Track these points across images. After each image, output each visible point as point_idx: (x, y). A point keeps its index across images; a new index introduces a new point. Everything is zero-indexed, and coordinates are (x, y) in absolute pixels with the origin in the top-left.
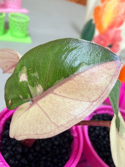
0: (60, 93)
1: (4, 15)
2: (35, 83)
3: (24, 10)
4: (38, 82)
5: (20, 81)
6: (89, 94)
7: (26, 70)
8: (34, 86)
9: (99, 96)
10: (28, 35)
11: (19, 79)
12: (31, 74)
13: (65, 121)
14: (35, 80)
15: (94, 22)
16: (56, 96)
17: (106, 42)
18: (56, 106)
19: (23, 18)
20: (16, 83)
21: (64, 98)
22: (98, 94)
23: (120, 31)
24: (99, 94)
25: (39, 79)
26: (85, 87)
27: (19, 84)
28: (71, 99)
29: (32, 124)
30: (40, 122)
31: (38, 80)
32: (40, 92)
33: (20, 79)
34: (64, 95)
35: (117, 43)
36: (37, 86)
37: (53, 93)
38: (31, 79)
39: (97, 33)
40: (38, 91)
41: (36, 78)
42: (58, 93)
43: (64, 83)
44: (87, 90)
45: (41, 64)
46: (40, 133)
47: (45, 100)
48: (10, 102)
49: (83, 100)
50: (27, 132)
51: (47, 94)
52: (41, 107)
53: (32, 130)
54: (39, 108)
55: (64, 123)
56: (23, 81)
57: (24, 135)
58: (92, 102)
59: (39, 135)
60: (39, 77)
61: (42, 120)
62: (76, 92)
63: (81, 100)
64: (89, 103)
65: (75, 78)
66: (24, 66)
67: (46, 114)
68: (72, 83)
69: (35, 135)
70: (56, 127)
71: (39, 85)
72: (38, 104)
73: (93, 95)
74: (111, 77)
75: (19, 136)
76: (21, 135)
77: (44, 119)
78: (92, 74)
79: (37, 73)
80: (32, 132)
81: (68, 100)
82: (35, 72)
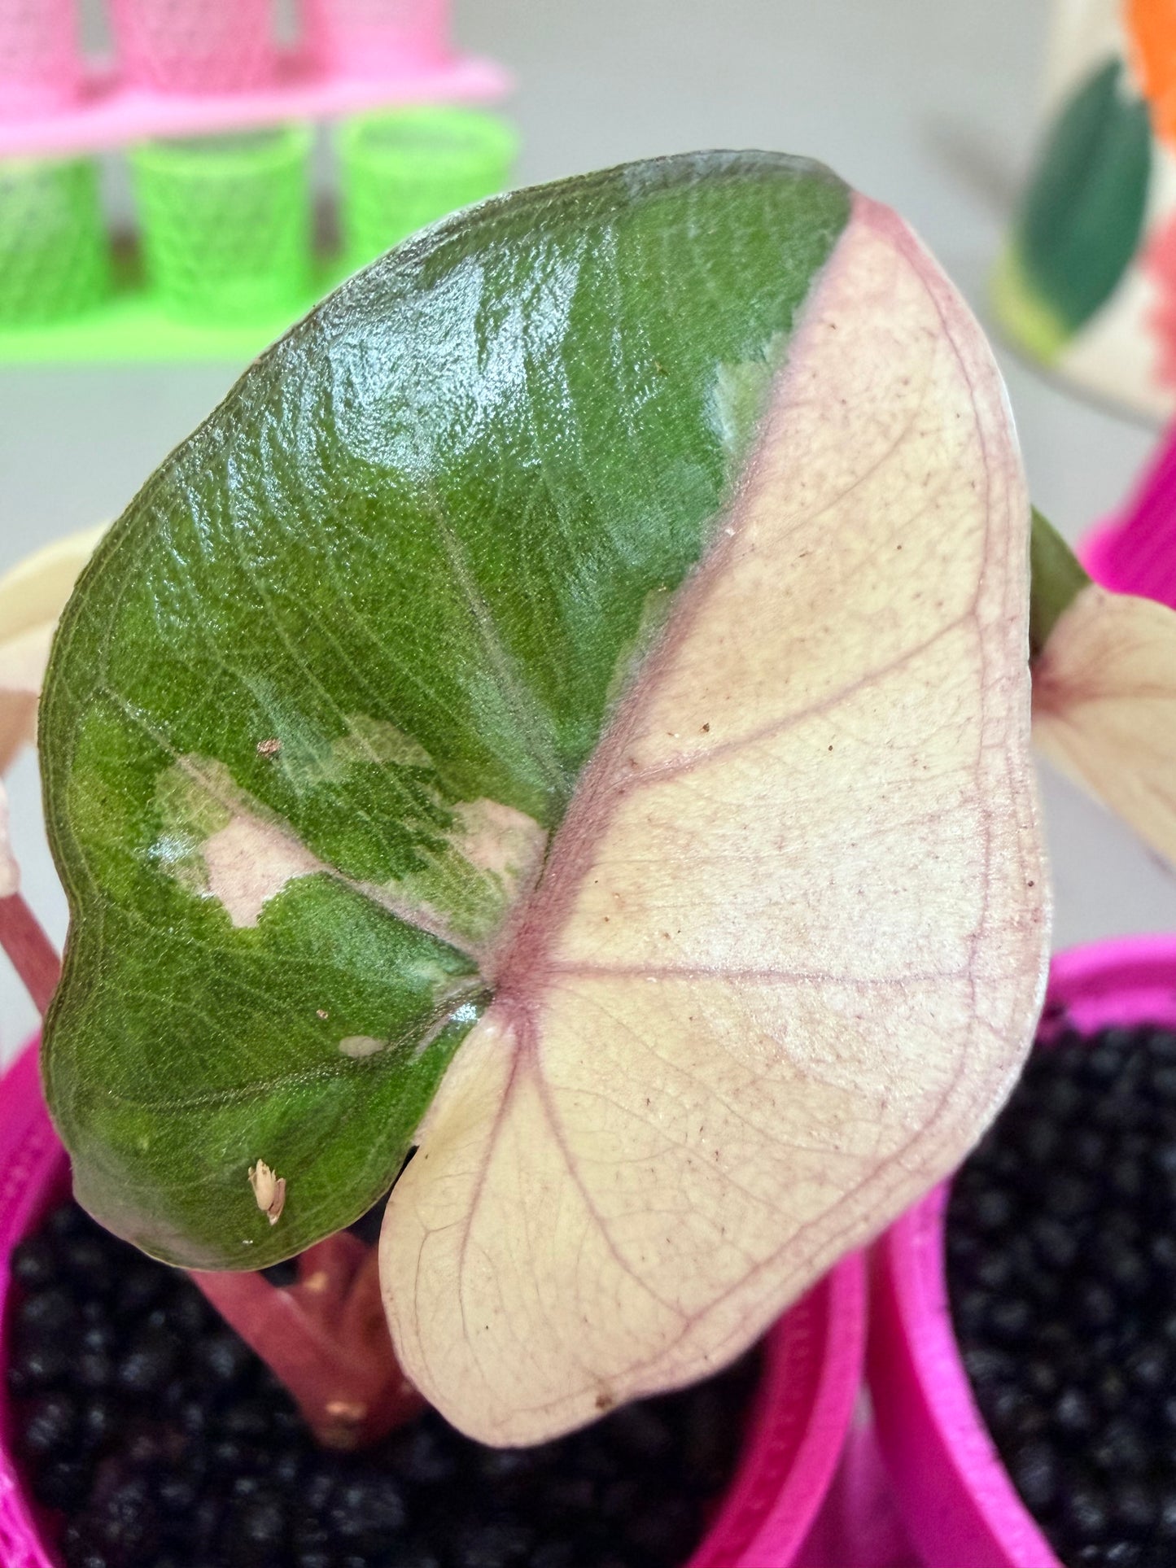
0: (706, 737)
1: (298, 143)
2: (410, 826)
4: (436, 798)
5: (244, 915)
6: (916, 574)
7: (227, 780)
8: (420, 851)
11: (205, 915)
12: (314, 779)
14: (399, 799)
16: (691, 781)
18: (767, 851)
20: (216, 973)
21: (766, 743)
22: (964, 527)
24: (970, 521)
25: (427, 760)
27: (256, 952)
28: (819, 709)
29: (732, 1150)
30: (789, 1074)
31: (426, 775)
32: (518, 864)
33: (227, 907)
34: (747, 720)
36: (448, 837)
37: (646, 782)
38: (342, 817)
40: (499, 866)
41: (393, 779)
42: (692, 744)
44: (884, 557)
45: (361, 619)
46: (899, 1136)
47: (622, 885)
48: (265, 1185)
49: (908, 644)
50: (746, 1243)
51: (602, 826)
52: (658, 963)
53: (787, 1187)
54: (638, 984)
55: (972, 910)
56: (273, 902)
57: (731, 1290)
58: (972, 613)
59: (896, 1158)
60: (418, 747)
61: (795, 1043)
62: (826, 630)
63: (892, 656)
64: (957, 632)
65: (753, 533)
66: (164, 761)
67: (768, 975)
68: (757, 584)
69: (865, 1183)
70: (960, 986)
71: (465, 812)
72: (584, 971)
73: (945, 560)
74: (942, 343)
75: (677, 1342)
76: (701, 1315)
77: (793, 1024)
78: (837, 411)
79: (376, 727)
80: (806, 1202)
81: (815, 733)
82: (345, 733)
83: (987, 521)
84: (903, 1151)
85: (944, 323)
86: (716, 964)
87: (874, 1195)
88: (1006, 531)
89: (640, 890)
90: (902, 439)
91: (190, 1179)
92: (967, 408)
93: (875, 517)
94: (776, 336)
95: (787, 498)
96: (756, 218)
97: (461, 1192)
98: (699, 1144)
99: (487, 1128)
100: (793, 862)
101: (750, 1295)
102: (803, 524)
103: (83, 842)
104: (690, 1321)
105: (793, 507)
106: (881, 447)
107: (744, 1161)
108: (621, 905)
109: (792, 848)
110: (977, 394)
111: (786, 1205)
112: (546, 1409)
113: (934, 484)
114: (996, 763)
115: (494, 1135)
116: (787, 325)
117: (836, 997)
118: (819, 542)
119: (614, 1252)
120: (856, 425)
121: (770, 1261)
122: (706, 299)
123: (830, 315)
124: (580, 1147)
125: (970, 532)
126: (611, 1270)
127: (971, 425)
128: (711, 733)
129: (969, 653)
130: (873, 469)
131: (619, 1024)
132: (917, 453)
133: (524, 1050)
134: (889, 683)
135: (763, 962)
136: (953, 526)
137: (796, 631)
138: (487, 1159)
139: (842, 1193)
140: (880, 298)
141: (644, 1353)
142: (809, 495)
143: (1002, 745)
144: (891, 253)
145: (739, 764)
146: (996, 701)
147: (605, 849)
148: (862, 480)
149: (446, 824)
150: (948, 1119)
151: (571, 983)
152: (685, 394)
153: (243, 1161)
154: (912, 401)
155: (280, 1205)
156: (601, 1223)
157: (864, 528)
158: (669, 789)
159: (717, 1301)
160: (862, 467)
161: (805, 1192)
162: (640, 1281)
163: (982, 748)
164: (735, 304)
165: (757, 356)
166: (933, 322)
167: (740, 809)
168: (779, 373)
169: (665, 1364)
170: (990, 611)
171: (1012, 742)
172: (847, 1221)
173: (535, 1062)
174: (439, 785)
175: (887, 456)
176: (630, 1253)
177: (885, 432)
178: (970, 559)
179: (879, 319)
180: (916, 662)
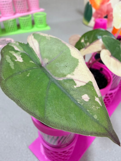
1: (30, 16)
3: (42, 9)
10: (47, 25)
15: (90, 3)
17: (102, 15)
19: (42, 14)
23: (110, 4)
35: (111, 13)
39: (94, 10)
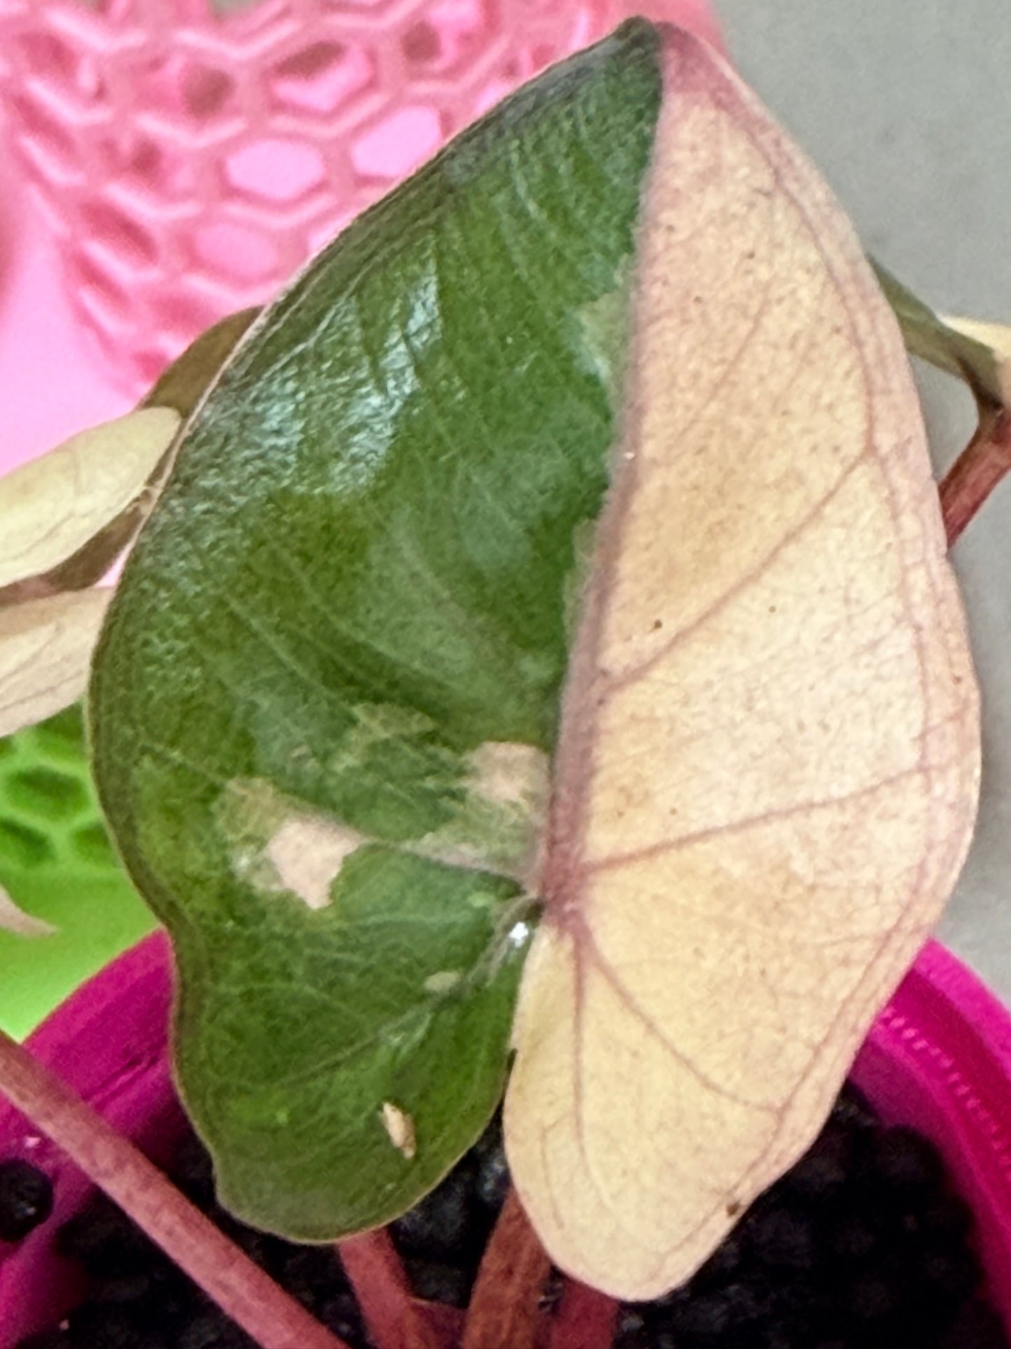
0: (660, 632)
2: (431, 784)
4: (446, 754)
5: (315, 897)
6: (808, 430)
7: (271, 790)
9: (857, 373)
11: (288, 903)
12: (339, 767)
13: (899, 704)
16: (658, 674)
18: (740, 715)
21: (713, 622)
22: (839, 371)
24: (846, 362)
25: (429, 725)
26: (744, 424)
27: (335, 924)
28: (751, 578)
30: (801, 891)
31: (431, 737)
32: (529, 788)
33: (301, 894)
34: (693, 608)
36: (465, 783)
37: (618, 686)
38: (373, 794)
40: (515, 796)
41: (406, 748)
42: (651, 642)
43: (612, 550)
44: (772, 426)
46: (896, 910)
47: (627, 781)
48: (395, 1123)
49: (818, 495)
50: (804, 1032)
51: (592, 733)
52: (672, 836)
53: (822, 979)
54: (661, 859)
55: (916, 715)
56: (337, 879)
57: (805, 1075)
58: (870, 448)
59: (897, 928)
60: (418, 716)
61: (799, 865)
62: (740, 507)
63: (806, 512)
64: (860, 470)
65: (650, 449)
66: (215, 790)
67: (766, 818)
68: (665, 489)
69: (879, 954)
70: (918, 779)
71: (473, 758)
72: (613, 863)
73: (830, 407)
74: (780, 201)
75: (777, 1134)
76: (787, 1105)
77: (794, 850)
78: (694, 311)
79: (381, 710)
80: (840, 984)
81: (754, 601)
82: (353, 721)
83: (861, 358)
84: (900, 920)
85: (777, 175)
86: (722, 822)
87: (887, 960)
88: (881, 361)
89: (639, 778)
90: (761, 313)
91: (328, 1137)
92: (813, 257)
93: (755, 394)
94: (624, 258)
95: (671, 407)
96: (575, 144)
97: (563, 1083)
98: (746, 971)
99: (568, 1024)
100: (763, 719)
101: (818, 1074)
102: (694, 422)
103: (168, 874)
104: (782, 1112)
105: (679, 411)
106: (745, 327)
107: (785, 970)
108: (629, 798)
109: (761, 705)
110: (824, 240)
111: (826, 993)
112: (689, 1239)
113: (802, 344)
114: (918, 579)
115: (578, 1026)
116: (628, 246)
117: (822, 819)
118: (710, 433)
119: (707, 1084)
120: (715, 318)
121: (826, 1041)
122: (550, 249)
123: (666, 217)
124: (653, 1008)
125: (848, 374)
126: (708, 1097)
127: (821, 276)
128: (664, 625)
129: (873, 485)
130: (742, 350)
131: (655, 898)
132: (775, 323)
133: (582, 944)
134: (810, 536)
135: (760, 809)
136: (828, 377)
137: (712, 517)
138: (577, 1051)
139: (863, 968)
140: (711, 175)
141: (752, 1155)
142: (690, 397)
143: (924, 561)
144: (711, 114)
145: (696, 647)
146: (909, 524)
147: (599, 754)
148: (734, 363)
149: (461, 773)
150: (928, 884)
151: (604, 877)
152: (557, 350)
153: (371, 1107)
154: (763, 273)
155: (412, 1139)
156: (687, 1063)
157: (747, 407)
158: (640, 686)
159: (797, 1088)
160: (731, 353)
161: (836, 977)
162: (734, 1098)
163: (905, 570)
164: (579, 245)
165: (609, 288)
166: (764, 179)
167: (709, 684)
168: (633, 295)
169: (772, 1157)
170: (886, 441)
171: (931, 555)
172: (873, 987)
173: (594, 951)
174: (446, 743)
175: (753, 332)
176: (717, 1077)
177: (744, 313)
178: (853, 398)
179: (712, 201)
180: (828, 510)
